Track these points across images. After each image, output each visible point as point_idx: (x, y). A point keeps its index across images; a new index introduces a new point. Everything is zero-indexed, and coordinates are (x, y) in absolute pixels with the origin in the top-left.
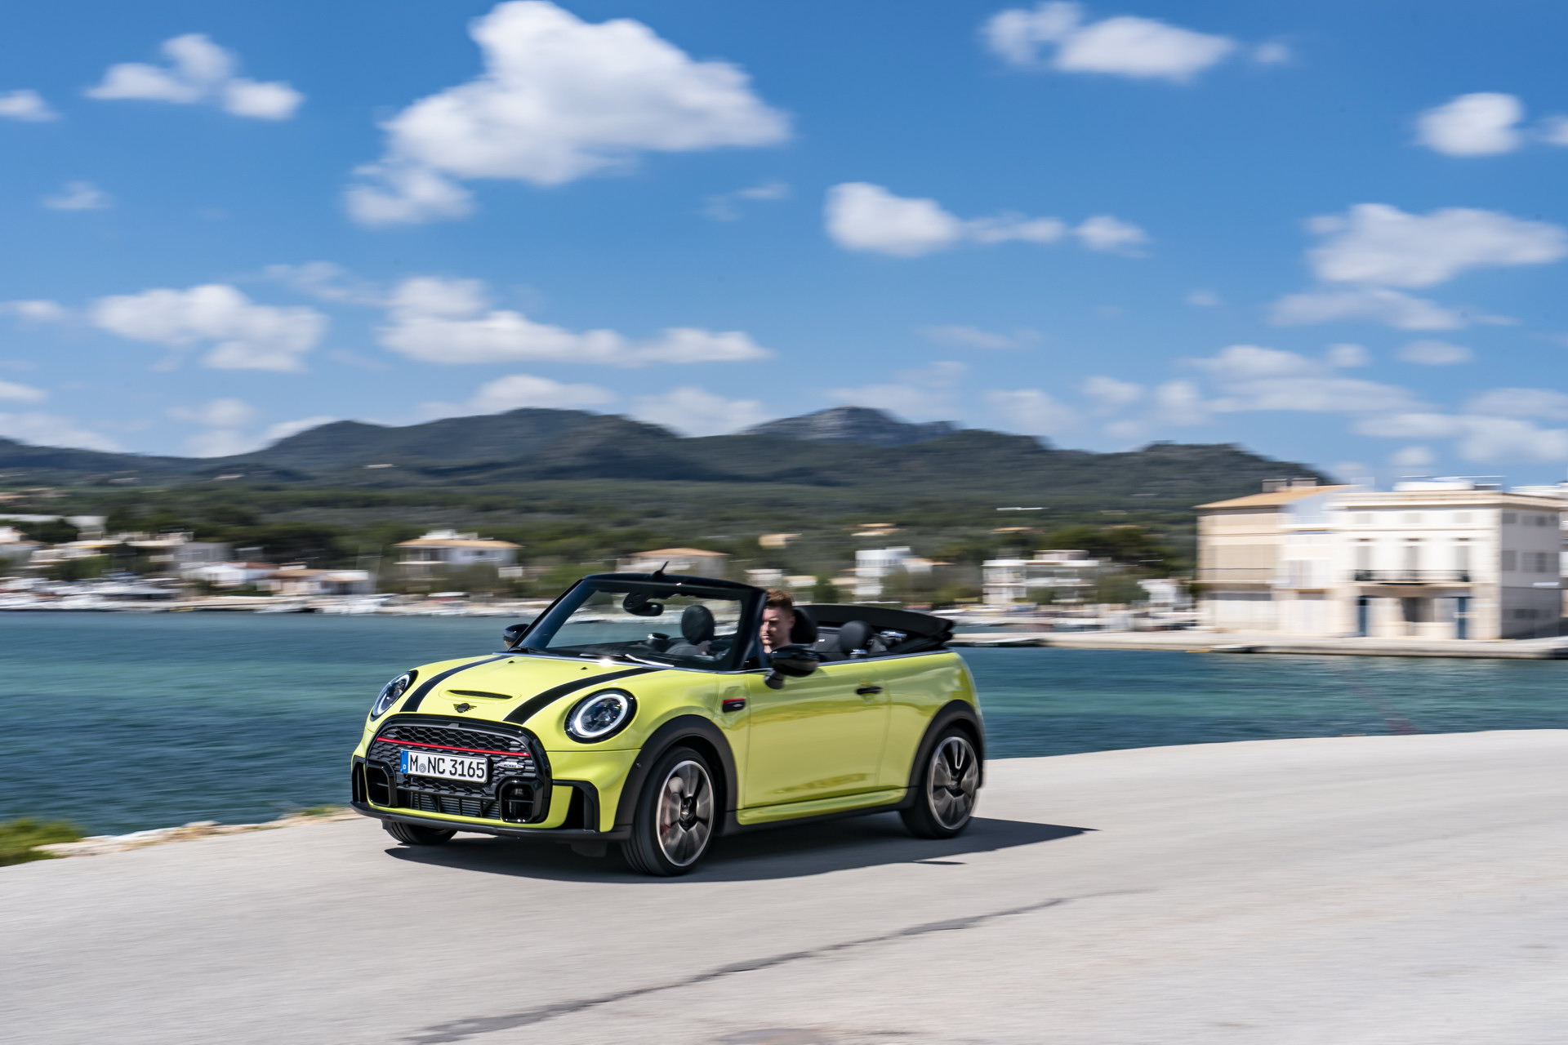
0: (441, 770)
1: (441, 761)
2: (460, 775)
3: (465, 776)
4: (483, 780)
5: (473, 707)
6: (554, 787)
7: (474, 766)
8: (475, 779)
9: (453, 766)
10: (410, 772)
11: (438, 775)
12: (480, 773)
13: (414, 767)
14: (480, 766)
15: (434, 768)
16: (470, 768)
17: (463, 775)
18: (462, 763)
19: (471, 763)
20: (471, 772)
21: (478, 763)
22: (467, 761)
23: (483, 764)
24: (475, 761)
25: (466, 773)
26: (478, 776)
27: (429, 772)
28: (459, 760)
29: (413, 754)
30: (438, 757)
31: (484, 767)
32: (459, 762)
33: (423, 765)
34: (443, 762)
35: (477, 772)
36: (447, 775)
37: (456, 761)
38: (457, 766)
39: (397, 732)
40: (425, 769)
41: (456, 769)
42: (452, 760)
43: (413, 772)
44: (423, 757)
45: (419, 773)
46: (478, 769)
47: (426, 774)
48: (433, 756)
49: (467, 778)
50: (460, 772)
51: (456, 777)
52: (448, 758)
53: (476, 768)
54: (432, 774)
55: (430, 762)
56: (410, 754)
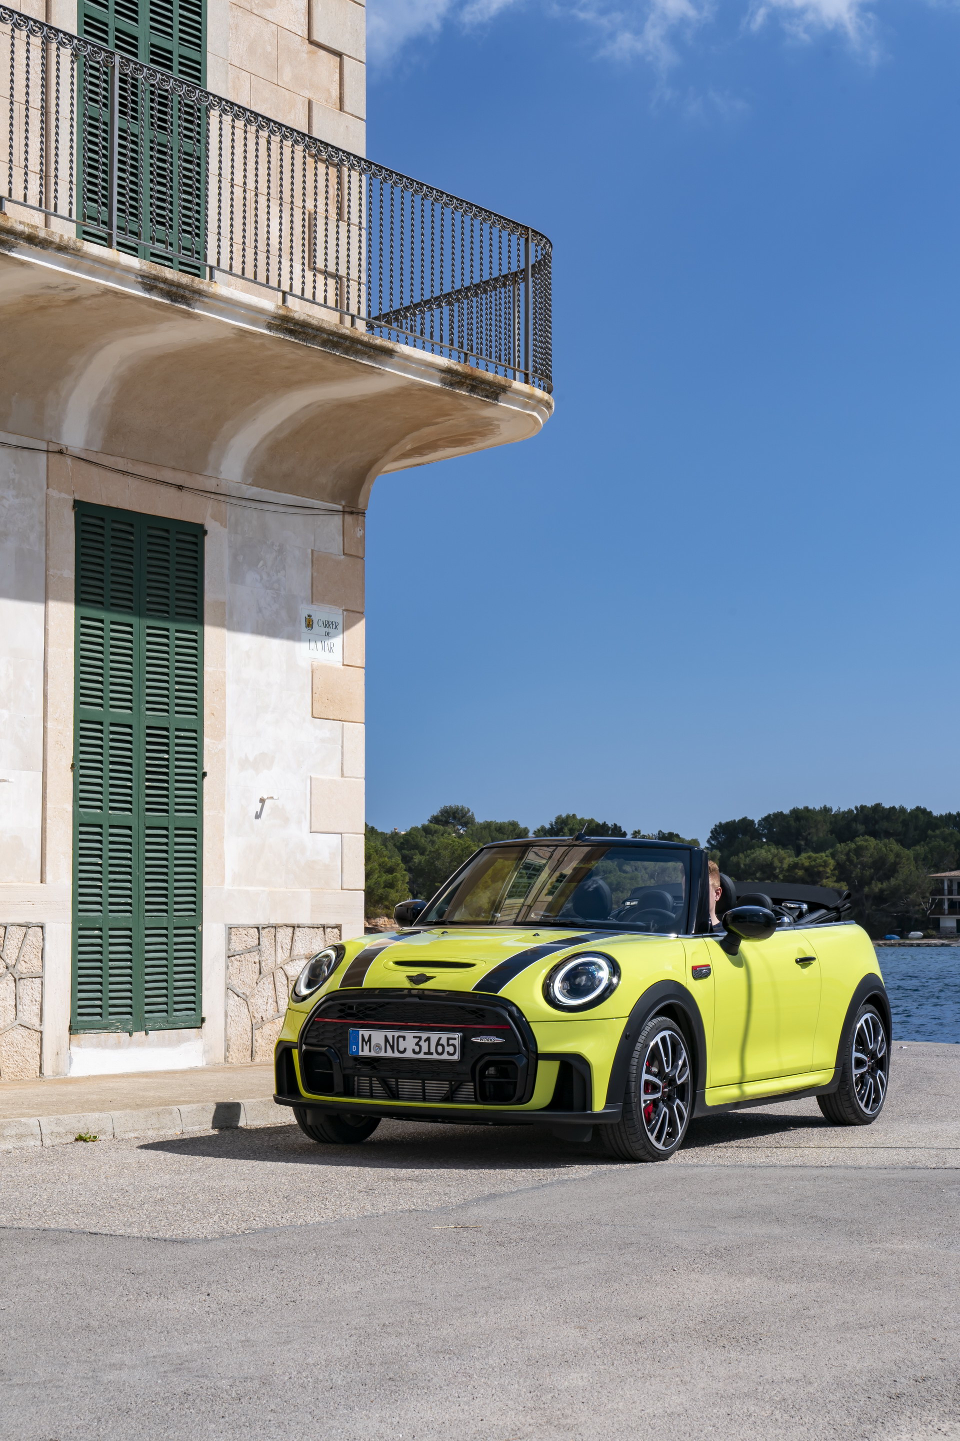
0: (401, 1049)
1: (401, 1039)
2: (425, 1053)
3: (432, 1054)
4: (456, 1057)
5: (432, 978)
6: (540, 1062)
7: (444, 1041)
8: (445, 1057)
9: (417, 1044)
10: (361, 1053)
11: (397, 1055)
12: (451, 1049)
13: (366, 1048)
14: (451, 1042)
15: (392, 1048)
16: (438, 1044)
17: (429, 1053)
18: (428, 1039)
19: (440, 1039)
20: (440, 1049)
21: (448, 1039)
22: (434, 1037)
23: (455, 1039)
24: (444, 1036)
25: (433, 1050)
26: (449, 1053)
27: (386, 1052)
28: (424, 1035)
29: (366, 1033)
30: (397, 1034)
31: (457, 1043)
32: (423, 1038)
33: (378, 1046)
34: (404, 1040)
35: (447, 1049)
36: (409, 1054)
37: (420, 1038)
38: (422, 1043)
39: (341, 1011)
40: (381, 1049)
41: (420, 1047)
42: (414, 1037)
43: (365, 1052)
44: (378, 1036)
45: (373, 1054)
46: (448, 1045)
47: (382, 1054)
48: (390, 1034)
49: (435, 1056)
50: (425, 1048)
51: (421, 1056)
52: (409, 1035)
53: (445, 1044)
54: (390, 1054)
55: (387, 1040)
56: (361, 1033)
